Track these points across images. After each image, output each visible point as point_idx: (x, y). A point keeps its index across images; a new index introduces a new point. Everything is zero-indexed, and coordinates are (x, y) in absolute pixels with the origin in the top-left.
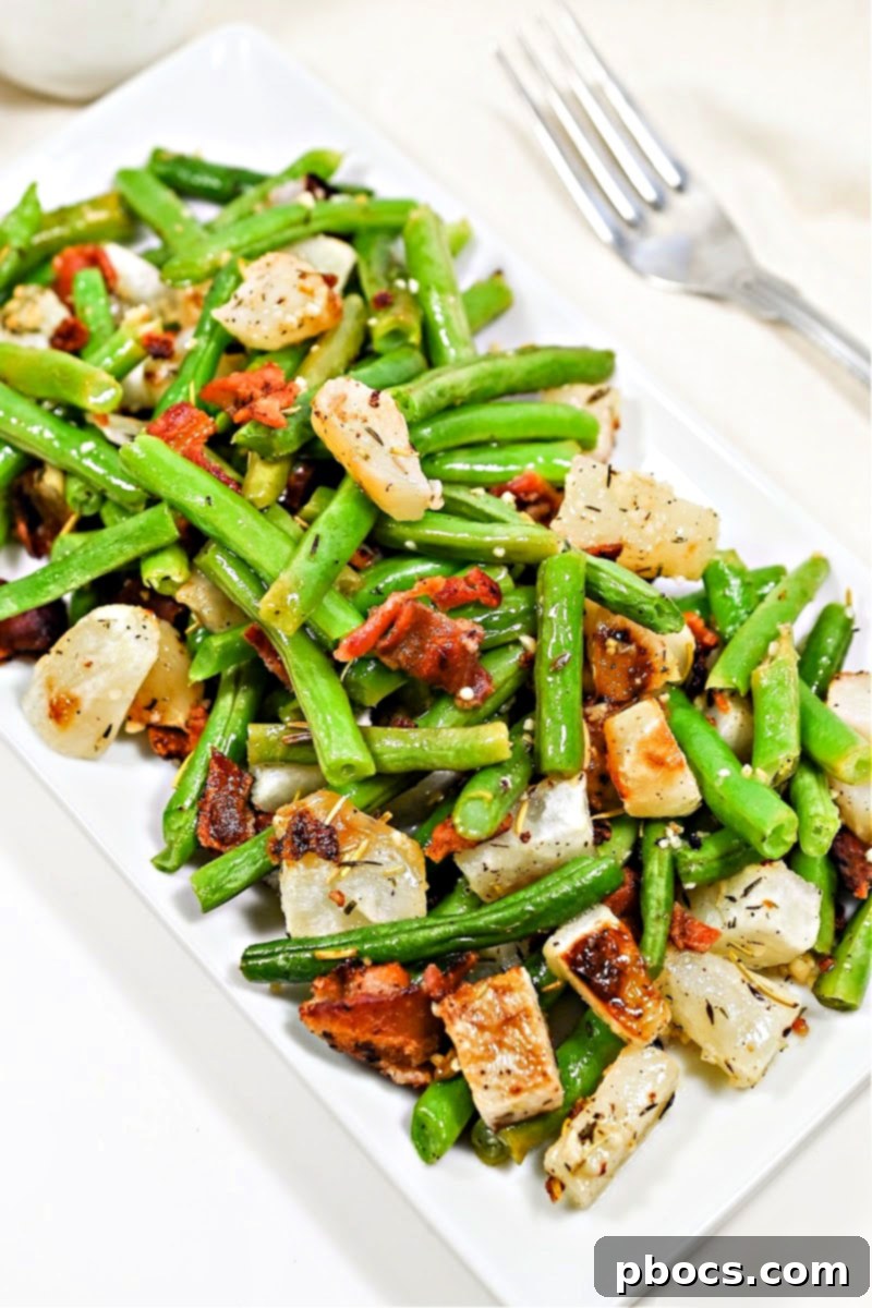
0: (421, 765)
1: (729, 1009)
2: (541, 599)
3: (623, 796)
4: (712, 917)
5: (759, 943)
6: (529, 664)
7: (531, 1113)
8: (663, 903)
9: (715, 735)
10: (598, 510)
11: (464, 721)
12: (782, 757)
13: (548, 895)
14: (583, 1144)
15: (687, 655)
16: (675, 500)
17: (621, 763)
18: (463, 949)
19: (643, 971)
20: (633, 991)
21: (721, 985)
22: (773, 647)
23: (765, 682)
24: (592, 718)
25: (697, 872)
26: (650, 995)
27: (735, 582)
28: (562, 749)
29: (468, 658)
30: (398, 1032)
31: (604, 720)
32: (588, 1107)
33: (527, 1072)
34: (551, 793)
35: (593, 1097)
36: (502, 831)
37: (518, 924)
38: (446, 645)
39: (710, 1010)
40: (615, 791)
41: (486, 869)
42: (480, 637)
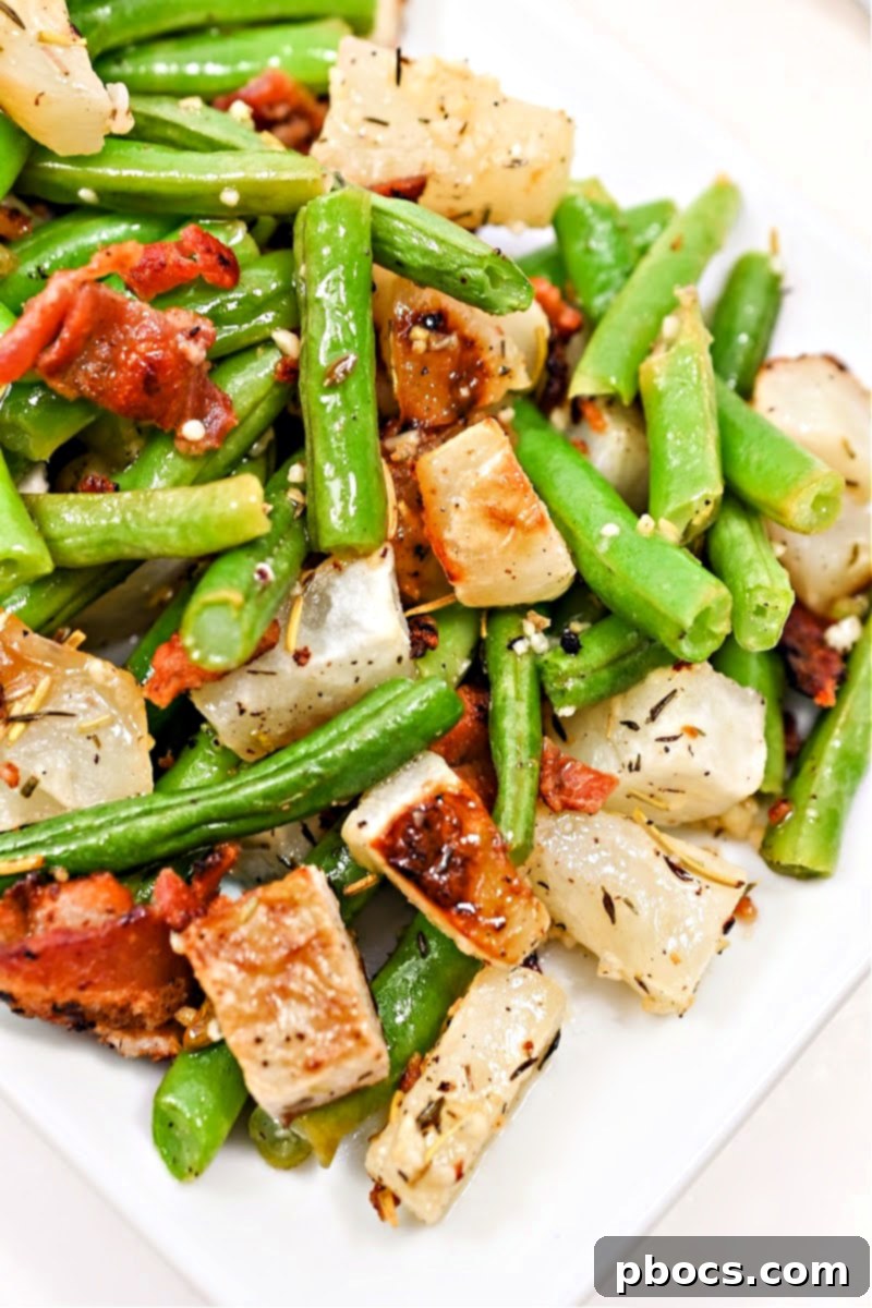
0: (127, 552)
1: (639, 898)
2: (302, 270)
3: (453, 578)
4: (602, 754)
5: (676, 791)
6: (290, 374)
7: (338, 1093)
8: (526, 742)
9: (589, 468)
10: (384, 124)
11: (191, 477)
12: (696, 498)
13: (344, 746)
14: (425, 1134)
15: (538, 343)
16: (505, 100)
17: (447, 525)
18: (213, 842)
19: (502, 856)
20: (487, 888)
21: (623, 864)
22: (669, 325)
23: (661, 382)
24: (395, 457)
25: (577, 690)
26: (516, 892)
27: (602, 227)
28: (352, 510)
29: (192, 372)
30: (118, 983)
31: (416, 458)
32: (428, 1071)
33: (330, 1035)
34: (338, 582)
35: (435, 1053)
36: (264, 648)
37: (299, 795)
38: (151, 354)
39: (608, 904)
40: (440, 568)
41: (242, 711)
42: (206, 335)
